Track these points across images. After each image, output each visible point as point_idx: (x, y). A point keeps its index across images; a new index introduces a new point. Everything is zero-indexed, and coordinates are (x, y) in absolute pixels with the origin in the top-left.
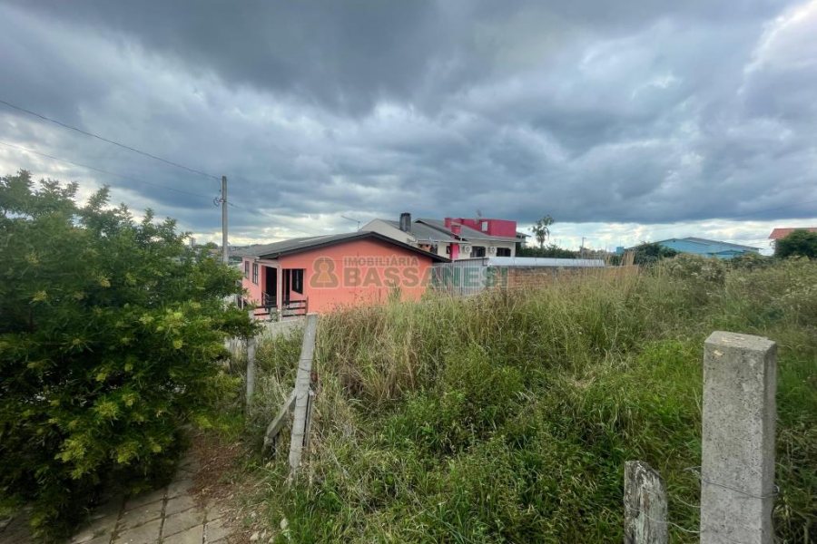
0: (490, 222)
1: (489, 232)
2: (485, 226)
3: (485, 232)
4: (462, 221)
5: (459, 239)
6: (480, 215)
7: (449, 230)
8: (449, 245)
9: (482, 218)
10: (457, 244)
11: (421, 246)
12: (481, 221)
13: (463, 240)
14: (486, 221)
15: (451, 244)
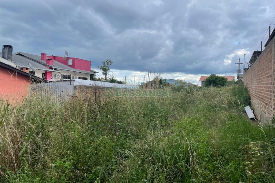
0: (74, 59)
1: (73, 66)
2: (70, 62)
3: (70, 66)
4: (54, 58)
5: (52, 69)
6: (67, 54)
7: (45, 62)
8: (44, 72)
9: (69, 56)
10: (51, 72)
11: (22, 68)
12: (68, 59)
13: (55, 69)
14: (71, 58)
15: (46, 72)
